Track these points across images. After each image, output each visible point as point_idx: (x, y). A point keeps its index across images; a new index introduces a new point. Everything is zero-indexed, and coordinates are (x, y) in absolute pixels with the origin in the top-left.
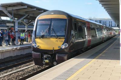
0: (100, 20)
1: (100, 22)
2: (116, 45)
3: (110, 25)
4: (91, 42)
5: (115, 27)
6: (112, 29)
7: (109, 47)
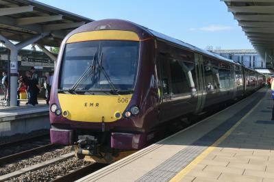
0: (229, 54)
1: (231, 58)
2: (263, 111)
3: (252, 65)
5: (262, 68)
6: (256, 72)
7: (243, 118)
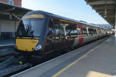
4: (84, 40)
